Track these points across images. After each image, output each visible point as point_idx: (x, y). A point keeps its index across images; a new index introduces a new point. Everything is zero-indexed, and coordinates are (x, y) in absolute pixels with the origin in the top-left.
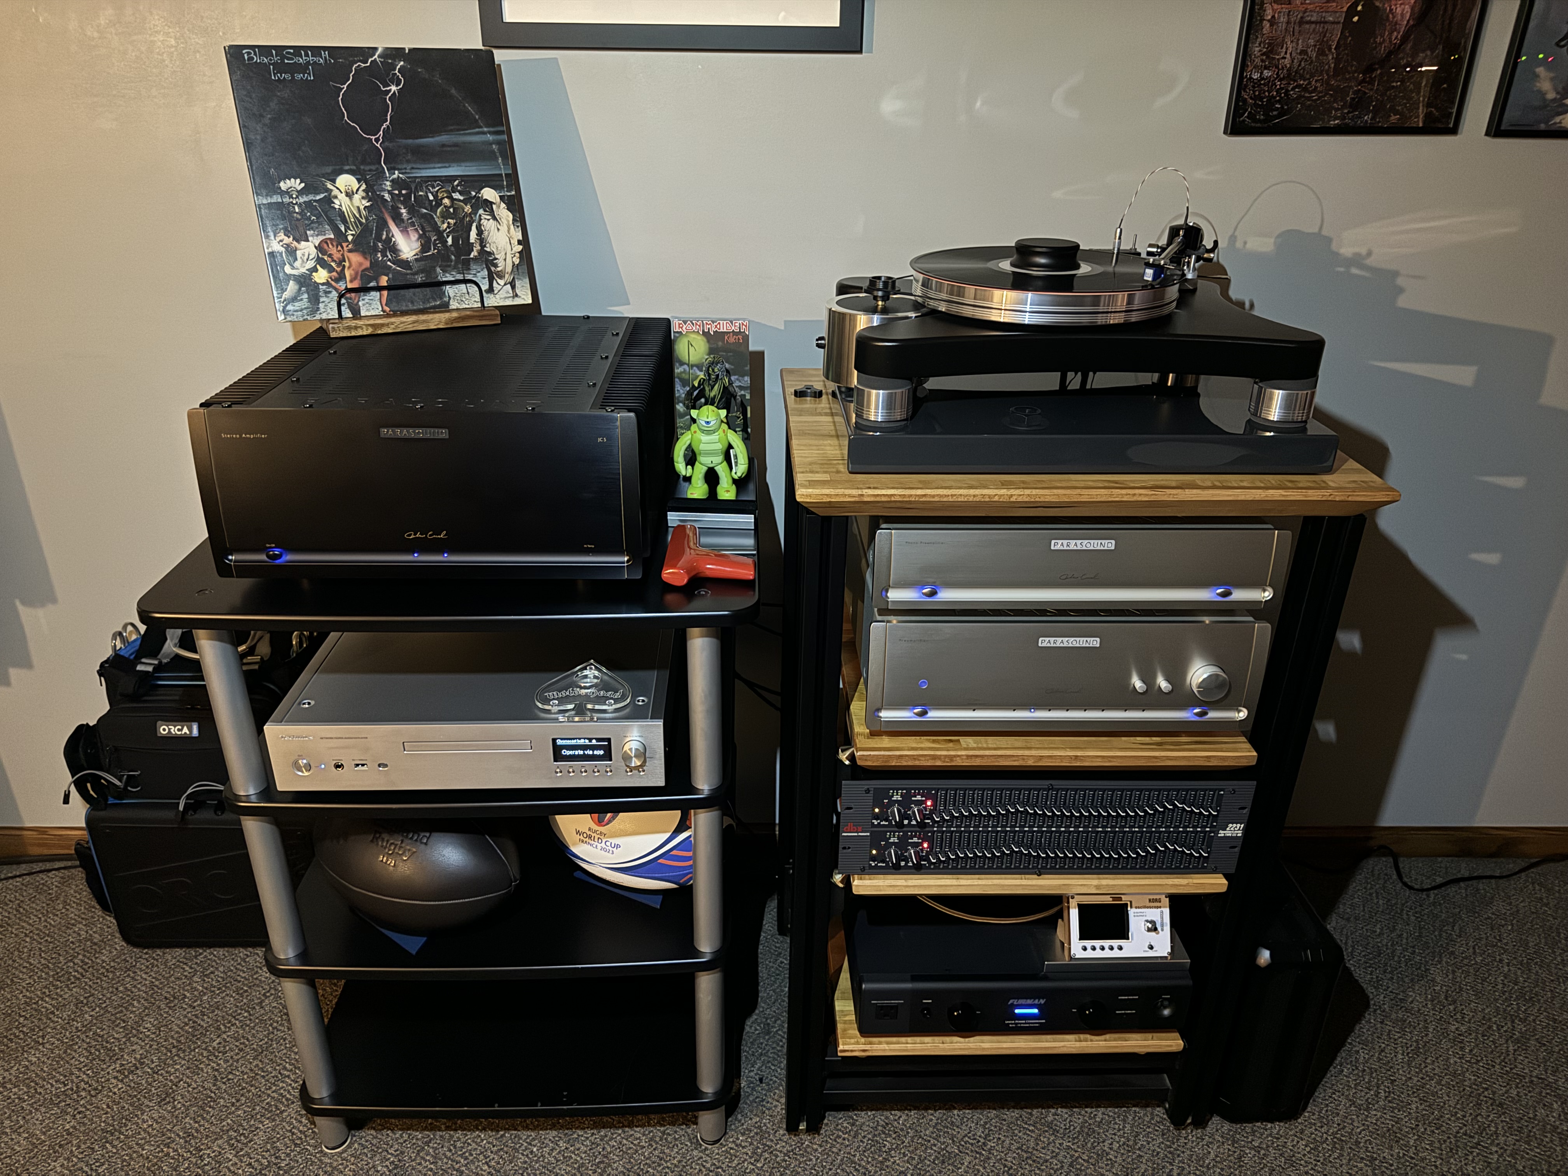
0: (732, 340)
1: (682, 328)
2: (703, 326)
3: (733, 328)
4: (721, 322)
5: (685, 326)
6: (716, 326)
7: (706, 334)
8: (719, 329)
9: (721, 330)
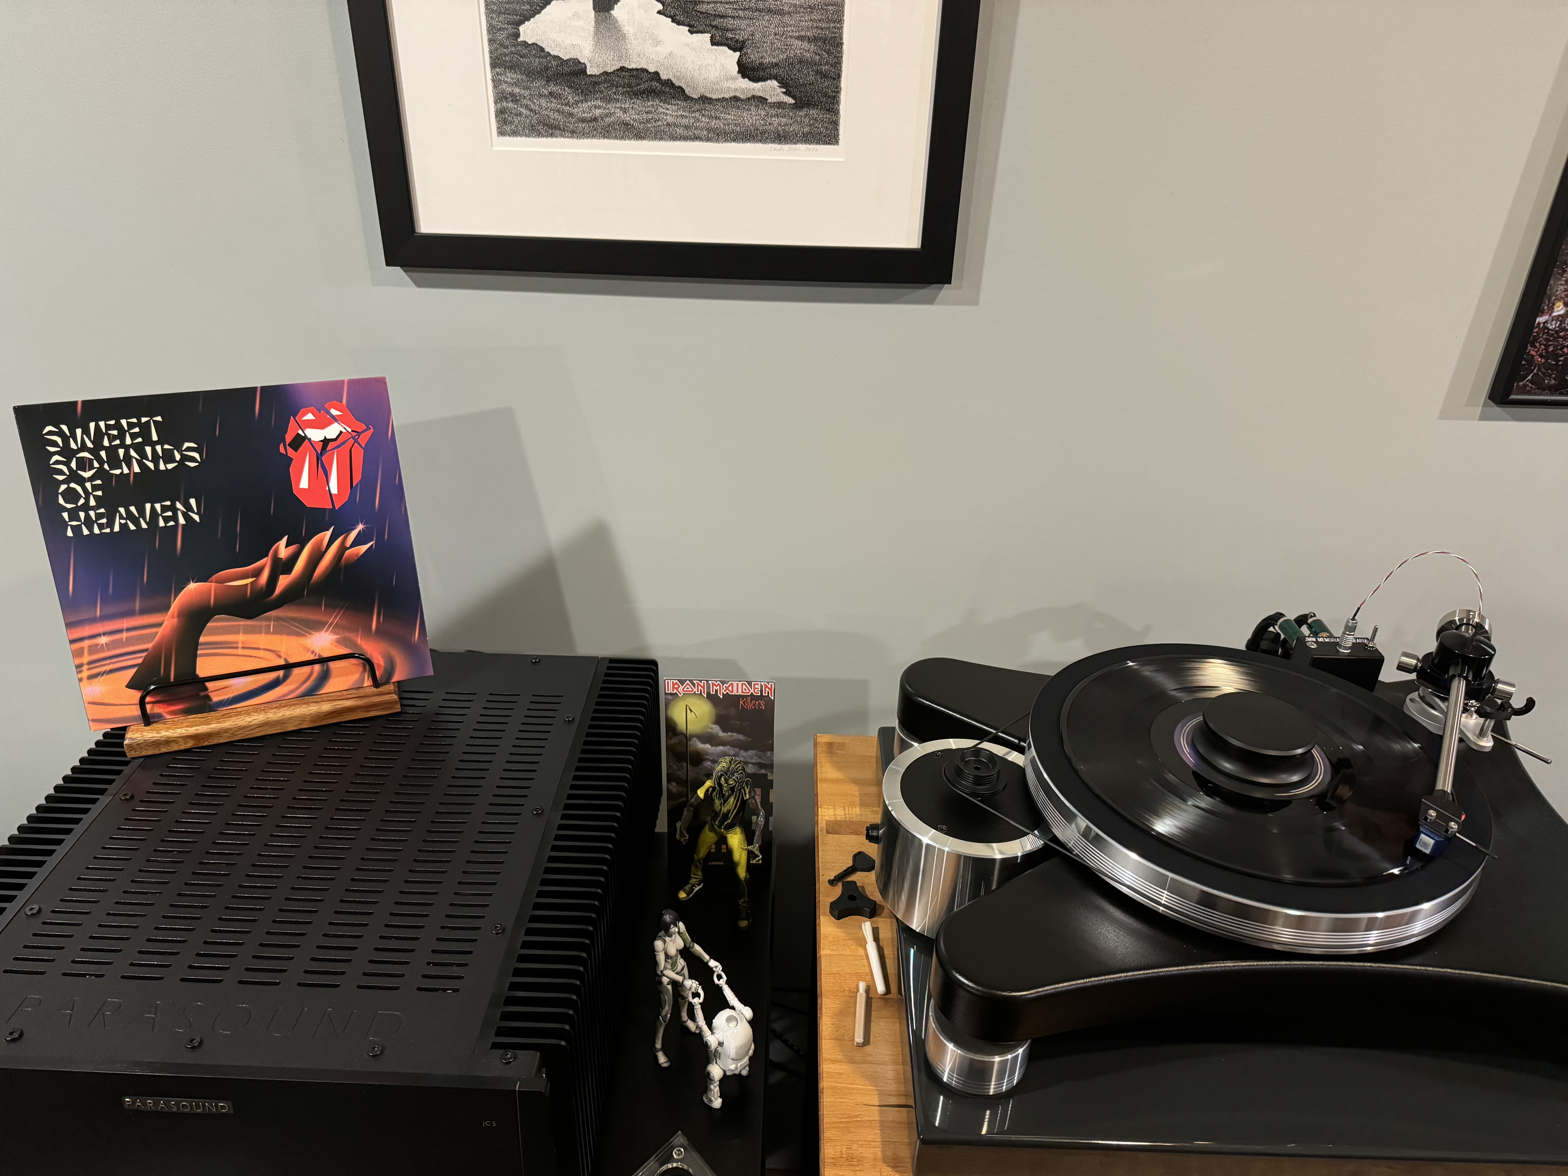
0: (750, 706)
1: (677, 689)
2: (708, 687)
3: (752, 691)
4: (735, 684)
5: (681, 687)
6: (727, 688)
7: (712, 698)
8: (732, 692)
9: (735, 693)
